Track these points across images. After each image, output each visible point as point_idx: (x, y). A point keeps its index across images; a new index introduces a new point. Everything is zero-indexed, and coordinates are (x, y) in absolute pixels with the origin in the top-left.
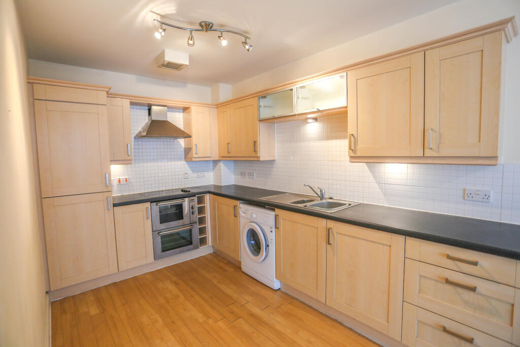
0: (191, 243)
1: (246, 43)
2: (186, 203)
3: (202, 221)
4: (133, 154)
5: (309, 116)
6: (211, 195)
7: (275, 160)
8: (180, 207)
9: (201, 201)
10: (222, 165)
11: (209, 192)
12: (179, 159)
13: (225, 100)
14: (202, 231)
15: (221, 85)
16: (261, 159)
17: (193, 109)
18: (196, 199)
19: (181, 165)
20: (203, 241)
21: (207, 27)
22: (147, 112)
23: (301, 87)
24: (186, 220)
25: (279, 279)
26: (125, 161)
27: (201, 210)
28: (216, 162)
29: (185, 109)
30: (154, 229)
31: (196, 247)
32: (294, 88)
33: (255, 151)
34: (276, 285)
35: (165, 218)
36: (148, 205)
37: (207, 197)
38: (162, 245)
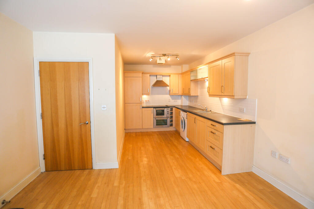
0: (166, 124)
1: (177, 58)
2: (166, 110)
3: (172, 117)
4: (150, 92)
5: (206, 79)
6: (175, 108)
7: (198, 96)
8: (163, 111)
9: (172, 110)
10: (183, 97)
11: (175, 107)
12: (167, 94)
13: (185, 71)
14: (172, 121)
15: (184, 65)
16: (191, 95)
17: (172, 76)
18: (169, 109)
19: (168, 97)
20: (171, 125)
21: (164, 55)
22: (156, 77)
23: (200, 69)
24: (165, 116)
25: (188, 138)
26: (148, 94)
27: (172, 113)
28: (181, 96)
29: (170, 76)
30: (154, 117)
31: (168, 127)
32: (198, 69)
33: (189, 92)
34: (187, 140)
35: (158, 114)
36: (153, 108)
37: (174, 108)
38: (156, 123)
